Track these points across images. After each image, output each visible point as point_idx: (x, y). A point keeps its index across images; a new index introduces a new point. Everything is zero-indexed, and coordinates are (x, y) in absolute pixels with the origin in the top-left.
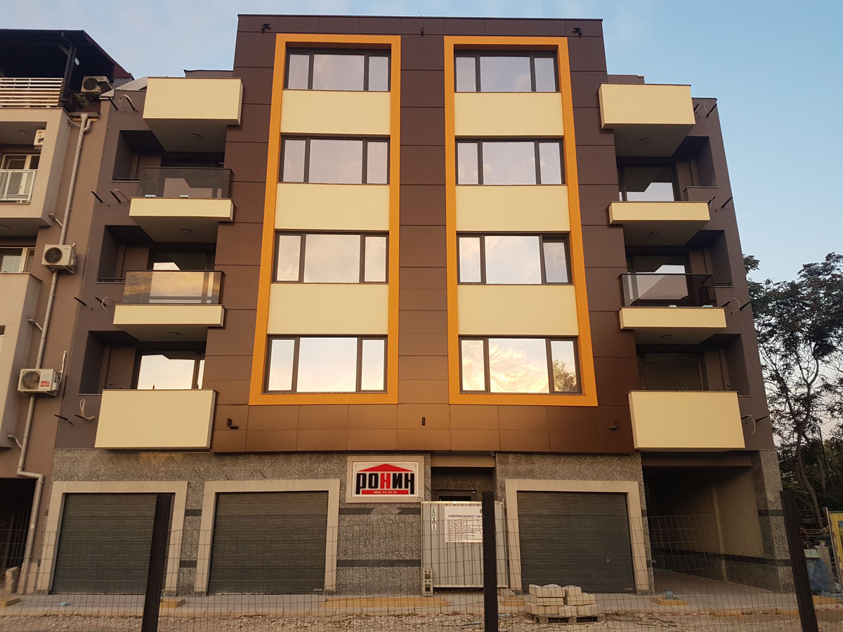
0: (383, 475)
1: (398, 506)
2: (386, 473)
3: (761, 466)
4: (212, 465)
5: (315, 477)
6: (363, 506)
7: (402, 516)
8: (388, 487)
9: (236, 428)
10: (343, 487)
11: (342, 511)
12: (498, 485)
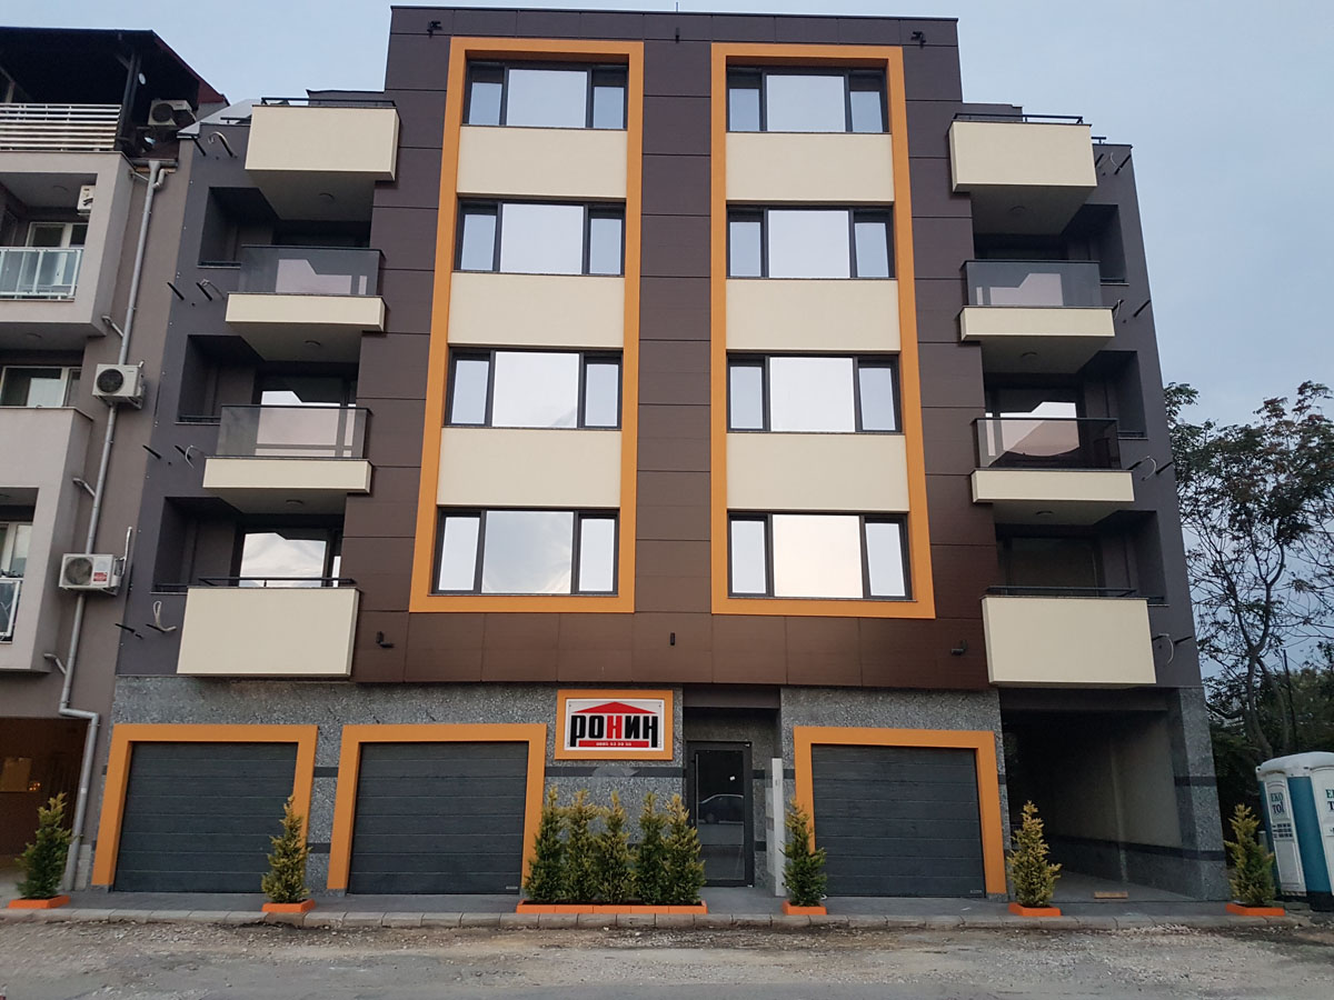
0: (610, 719)
1: (633, 764)
2: (615, 715)
3: (1181, 712)
4: (353, 702)
5: (510, 720)
6: (580, 764)
7: (638, 779)
8: (619, 736)
9: (389, 646)
10: (550, 734)
11: (549, 772)
12: (783, 734)
